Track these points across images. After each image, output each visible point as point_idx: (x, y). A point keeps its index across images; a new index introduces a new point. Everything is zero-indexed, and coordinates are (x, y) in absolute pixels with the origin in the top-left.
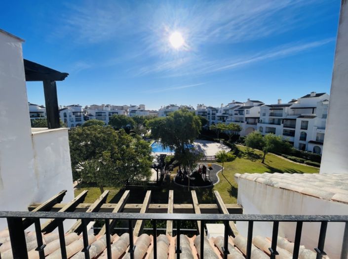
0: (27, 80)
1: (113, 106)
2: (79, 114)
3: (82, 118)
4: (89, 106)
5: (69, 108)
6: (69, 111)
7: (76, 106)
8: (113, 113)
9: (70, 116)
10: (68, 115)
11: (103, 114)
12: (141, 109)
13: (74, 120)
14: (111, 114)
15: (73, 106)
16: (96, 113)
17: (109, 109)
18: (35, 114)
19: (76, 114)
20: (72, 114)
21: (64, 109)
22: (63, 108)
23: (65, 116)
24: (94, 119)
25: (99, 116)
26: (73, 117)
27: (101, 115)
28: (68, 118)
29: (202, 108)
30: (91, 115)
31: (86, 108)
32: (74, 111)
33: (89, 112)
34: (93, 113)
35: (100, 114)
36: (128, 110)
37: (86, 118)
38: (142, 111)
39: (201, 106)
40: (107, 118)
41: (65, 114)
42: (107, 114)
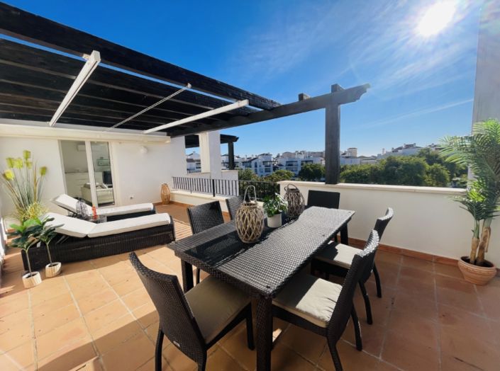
0: (221, 143)
1: (309, 153)
2: (269, 163)
3: (272, 169)
4: (281, 155)
5: (259, 157)
6: (260, 161)
7: (266, 155)
8: (306, 162)
9: (260, 166)
10: (258, 166)
11: (294, 163)
12: (347, 155)
13: (264, 171)
14: (304, 163)
15: (263, 155)
16: (287, 162)
17: (302, 157)
19: (266, 164)
20: (262, 163)
22: (255, 157)
23: (256, 166)
24: (283, 170)
25: (289, 165)
26: (263, 167)
27: (291, 165)
28: (258, 169)
30: (280, 165)
31: (278, 156)
32: (264, 160)
33: (280, 161)
34: (283, 162)
37: (275, 168)
38: (347, 157)
40: (299, 169)
41: (256, 164)
42: (299, 163)
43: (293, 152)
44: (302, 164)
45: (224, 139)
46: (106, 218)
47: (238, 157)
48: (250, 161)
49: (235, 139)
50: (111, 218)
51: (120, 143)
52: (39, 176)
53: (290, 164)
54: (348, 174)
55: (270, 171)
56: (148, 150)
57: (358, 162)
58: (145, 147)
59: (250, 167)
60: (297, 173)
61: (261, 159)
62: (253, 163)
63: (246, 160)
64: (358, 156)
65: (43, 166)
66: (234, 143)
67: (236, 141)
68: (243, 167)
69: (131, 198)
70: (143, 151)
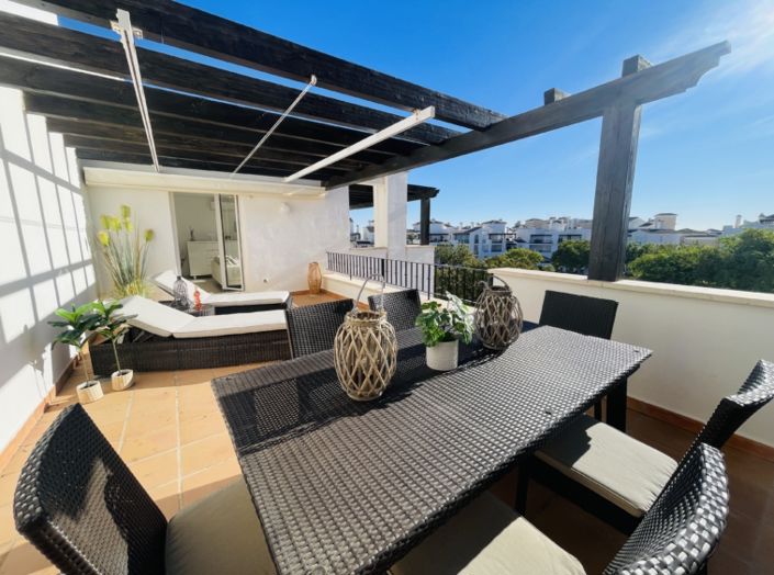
0: (409, 199)
1: (575, 220)
2: (499, 238)
3: (504, 245)
4: (523, 223)
7: (497, 222)
8: (569, 236)
9: (484, 241)
10: (480, 241)
11: (545, 239)
12: (654, 227)
13: (490, 249)
16: (532, 236)
19: (495, 237)
21: (477, 228)
22: (475, 226)
23: (477, 241)
24: (525, 249)
25: (537, 242)
26: (489, 242)
28: (480, 245)
30: (520, 241)
31: (517, 226)
32: (491, 232)
33: (520, 233)
34: (526, 235)
35: (539, 238)
37: (509, 246)
40: (554, 248)
41: (477, 236)
42: (555, 239)
43: (545, 218)
44: (560, 240)
45: (415, 192)
46: (213, 310)
47: (448, 226)
48: (468, 231)
49: (433, 192)
50: (222, 310)
51: (251, 197)
52: (143, 241)
53: (537, 240)
54: (648, 262)
55: (500, 251)
56: (291, 209)
57: (676, 240)
58: (286, 204)
59: (467, 242)
60: (549, 256)
62: (472, 236)
63: (460, 230)
64: (677, 228)
65: (149, 228)
66: (432, 199)
67: (434, 195)
69: (265, 281)
70: (283, 209)
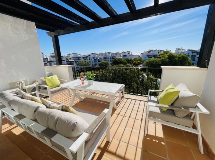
5: (91, 55)
6: (91, 57)
14: (112, 58)
15: (93, 53)
17: (110, 55)
18: (78, 59)
20: (92, 58)
27: (106, 59)
29: (181, 51)
36: (121, 55)
38: (130, 55)
39: (179, 49)
61: (92, 56)
68: (83, 60)
